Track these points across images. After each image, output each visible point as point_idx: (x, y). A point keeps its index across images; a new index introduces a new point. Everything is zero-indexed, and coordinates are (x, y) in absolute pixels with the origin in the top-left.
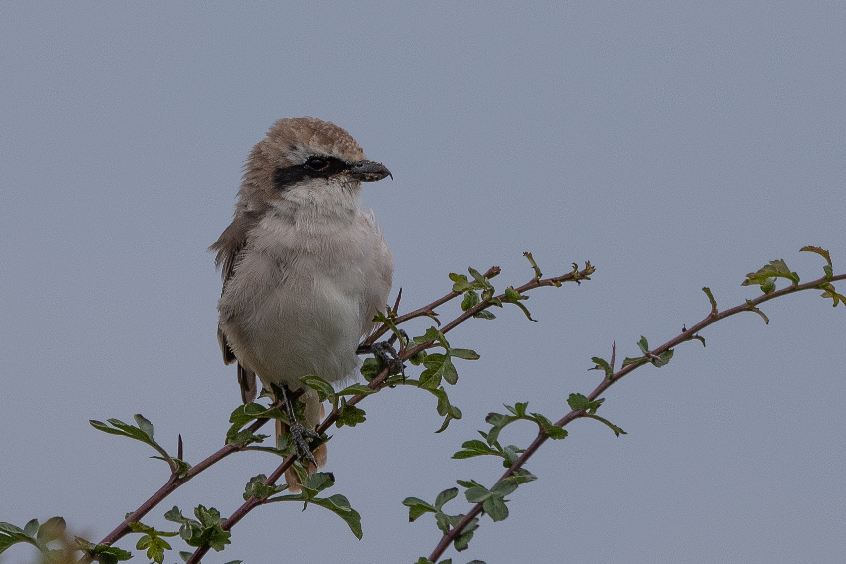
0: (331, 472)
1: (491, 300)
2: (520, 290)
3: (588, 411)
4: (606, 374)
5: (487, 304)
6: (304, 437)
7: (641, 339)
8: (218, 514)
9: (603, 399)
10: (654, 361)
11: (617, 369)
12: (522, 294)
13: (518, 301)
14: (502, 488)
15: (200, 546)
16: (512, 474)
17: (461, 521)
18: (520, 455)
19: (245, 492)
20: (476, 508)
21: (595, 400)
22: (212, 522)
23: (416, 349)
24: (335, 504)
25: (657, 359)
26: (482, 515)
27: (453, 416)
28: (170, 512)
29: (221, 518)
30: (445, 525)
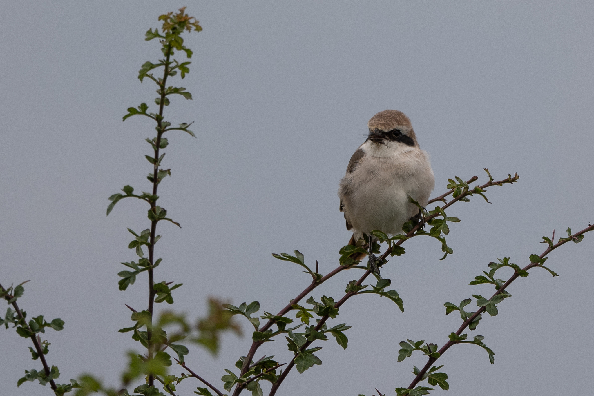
0: (389, 278)
1: (467, 192)
2: (482, 188)
3: (539, 264)
4: (549, 245)
5: (466, 194)
6: (375, 261)
7: (568, 229)
8: (333, 300)
9: (547, 258)
10: (574, 240)
11: (555, 243)
12: (483, 189)
13: (481, 193)
14: (495, 300)
15: (324, 316)
16: (500, 293)
17: (473, 315)
18: (504, 284)
19: (346, 289)
20: (481, 309)
21: (543, 258)
22: (329, 304)
23: (430, 217)
24: (389, 295)
25: (576, 239)
26: (483, 313)
27: (448, 252)
28: (309, 299)
29: (335, 302)
30: (465, 317)
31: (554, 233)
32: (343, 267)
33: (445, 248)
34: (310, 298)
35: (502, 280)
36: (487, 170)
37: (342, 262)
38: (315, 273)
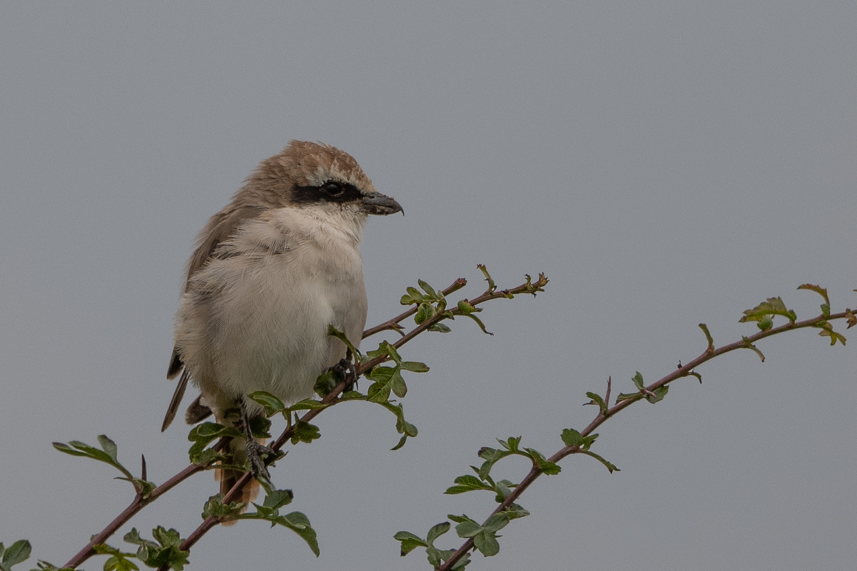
0: (290, 489)
1: (444, 312)
2: (473, 303)
3: (581, 447)
4: (601, 410)
5: (441, 317)
6: (259, 454)
7: (636, 374)
8: (178, 534)
9: (597, 435)
10: (648, 397)
11: (611, 405)
12: (476, 306)
13: (472, 313)
14: (495, 522)
15: (160, 567)
16: (504, 510)
17: (453, 555)
18: (513, 489)
19: (203, 511)
20: (468, 542)
21: (589, 436)
22: (169, 542)
23: (370, 363)
24: (289, 522)
25: (651, 395)
26: (474, 551)
27: (408, 434)
28: (129, 534)
29: (181, 538)
30: (435, 559)
31: (609, 384)
32: (195, 467)
33: (401, 425)
34: (130, 531)
35: (510, 483)
36: (483, 268)
37: (194, 456)
38: (139, 481)
